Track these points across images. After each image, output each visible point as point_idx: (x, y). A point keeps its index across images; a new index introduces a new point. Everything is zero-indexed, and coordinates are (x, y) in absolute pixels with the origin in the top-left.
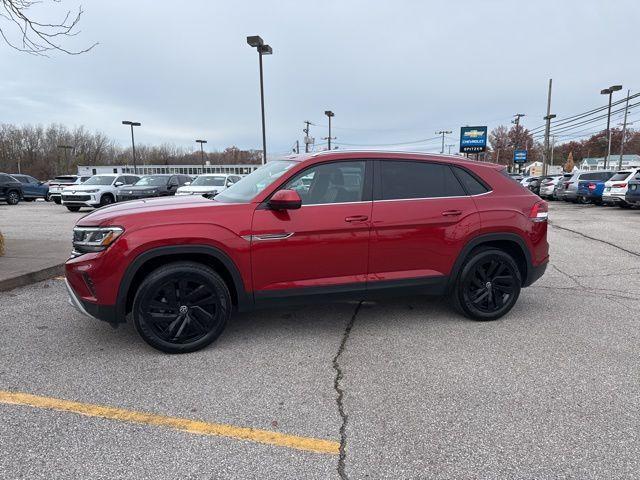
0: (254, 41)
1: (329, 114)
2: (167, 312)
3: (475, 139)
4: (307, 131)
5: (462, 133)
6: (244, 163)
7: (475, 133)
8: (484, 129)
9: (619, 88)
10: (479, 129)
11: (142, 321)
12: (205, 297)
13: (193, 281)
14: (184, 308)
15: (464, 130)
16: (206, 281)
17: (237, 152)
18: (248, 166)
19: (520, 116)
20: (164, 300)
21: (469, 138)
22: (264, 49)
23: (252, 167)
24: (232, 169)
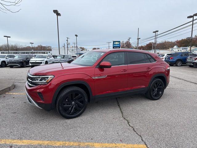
0: (56, 12)
1: (76, 36)
2: (67, 104)
3: (117, 45)
4: (67, 41)
5: (113, 43)
6: (44, 50)
7: (117, 43)
8: (119, 42)
9: (157, 31)
10: (118, 42)
11: (61, 109)
12: (80, 98)
13: (77, 93)
14: (73, 102)
15: (114, 42)
16: (81, 93)
17: (42, 47)
18: (47, 51)
19: (130, 38)
20: (67, 100)
21: (115, 44)
22: (58, 14)
23: (48, 52)
24: (41, 52)
